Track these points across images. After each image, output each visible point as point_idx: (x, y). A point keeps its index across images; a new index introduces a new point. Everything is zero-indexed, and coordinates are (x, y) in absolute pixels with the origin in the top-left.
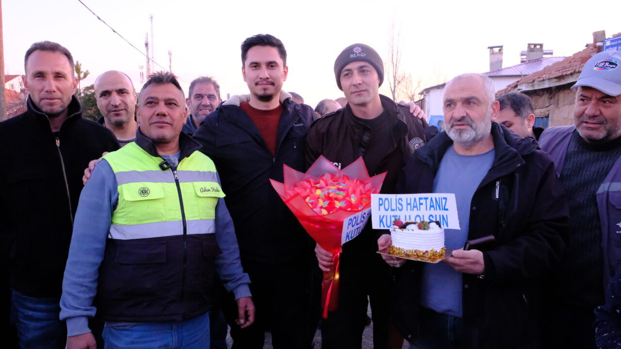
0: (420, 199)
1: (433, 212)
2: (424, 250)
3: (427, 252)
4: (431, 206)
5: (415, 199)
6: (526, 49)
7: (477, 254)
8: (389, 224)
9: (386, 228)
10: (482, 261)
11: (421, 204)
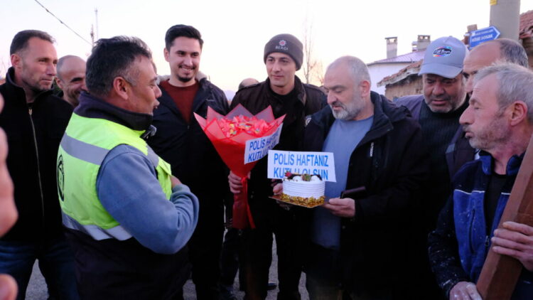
0: (308, 156)
1: (317, 167)
2: (305, 197)
3: (307, 199)
4: (316, 162)
5: (304, 156)
6: (416, 40)
7: (349, 202)
8: (282, 175)
9: (279, 178)
10: (354, 207)
11: (308, 160)
